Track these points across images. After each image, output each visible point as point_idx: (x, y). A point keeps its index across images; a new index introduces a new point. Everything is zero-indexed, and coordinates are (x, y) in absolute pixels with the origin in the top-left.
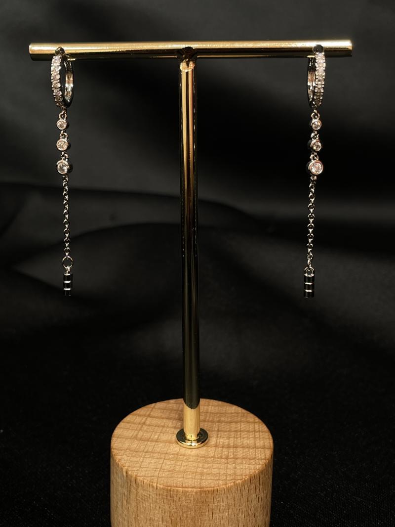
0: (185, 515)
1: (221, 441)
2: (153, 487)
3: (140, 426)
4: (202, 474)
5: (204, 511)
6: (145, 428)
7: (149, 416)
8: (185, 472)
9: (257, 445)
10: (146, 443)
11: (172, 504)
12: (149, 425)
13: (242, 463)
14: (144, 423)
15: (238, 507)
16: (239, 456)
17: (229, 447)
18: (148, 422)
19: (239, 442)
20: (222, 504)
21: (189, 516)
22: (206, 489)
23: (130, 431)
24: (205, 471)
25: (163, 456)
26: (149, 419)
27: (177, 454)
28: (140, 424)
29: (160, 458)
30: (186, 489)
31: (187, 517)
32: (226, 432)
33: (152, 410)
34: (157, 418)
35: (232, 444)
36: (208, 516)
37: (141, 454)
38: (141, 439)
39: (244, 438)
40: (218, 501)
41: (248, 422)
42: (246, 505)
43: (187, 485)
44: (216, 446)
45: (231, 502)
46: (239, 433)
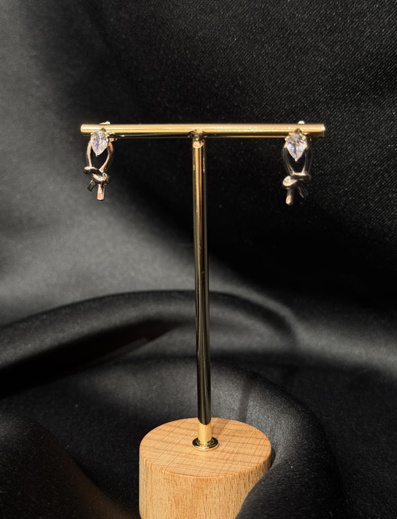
0: (185, 497)
1: (228, 449)
2: (162, 473)
3: (168, 433)
4: (202, 468)
5: (200, 495)
6: (172, 434)
7: (178, 427)
8: (190, 465)
9: (257, 453)
10: (168, 444)
11: (175, 487)
12: (176, 433)
13: (237, 464)
14: (172, 432)
15: (228, 496)
16: (237, 459)
17: (232, 453)
18: (175, 431)
19: (242, 451)
20: (214, 491)
21: (188, 497)
22: (201, 478)
23: (159, 435)
24: (206, 466)
25: (177, 454)
26: (178, 429)
27: (189, 454)
28: (169, 431)
29: (175, 455)
30: (186, 476)
31: (186, 498)
32: (235, 443)
33: (182, 424)
34: (183, 429)
35: (235, 451)
36: (203, 499)
37: (160, 451)
38: (165, 442)
39: (247, 448)
40: (211, 488)
41: (256, 438)
42: (236, 496)
43: (187, 473)
44: (222, 451)
45: (222, 490)
46: (245, 445)
